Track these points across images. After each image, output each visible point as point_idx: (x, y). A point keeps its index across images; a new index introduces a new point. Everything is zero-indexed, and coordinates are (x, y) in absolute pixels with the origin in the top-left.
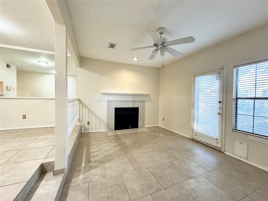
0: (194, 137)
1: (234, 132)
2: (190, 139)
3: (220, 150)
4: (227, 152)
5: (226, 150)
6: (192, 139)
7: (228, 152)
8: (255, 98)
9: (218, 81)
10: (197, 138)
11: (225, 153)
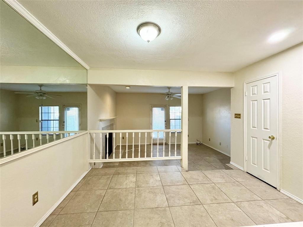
2: (150, 144)
8: (175, 119)
10: (154, 142)
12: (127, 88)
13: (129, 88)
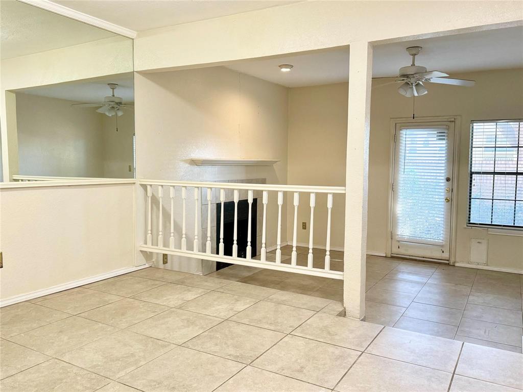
0: (395, 250)
1: (470, 227)
2: (386, 257)
3: (448, 262)
4: (458, 262)
5: (457, 260)
6: (392, 257)
7: (461, 261)
8: (494, 172)
9: (444, 142)
10: (403, 252)
11: (457, 265)
12: (284, 70)
13: (288, 70)
